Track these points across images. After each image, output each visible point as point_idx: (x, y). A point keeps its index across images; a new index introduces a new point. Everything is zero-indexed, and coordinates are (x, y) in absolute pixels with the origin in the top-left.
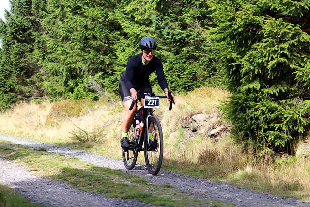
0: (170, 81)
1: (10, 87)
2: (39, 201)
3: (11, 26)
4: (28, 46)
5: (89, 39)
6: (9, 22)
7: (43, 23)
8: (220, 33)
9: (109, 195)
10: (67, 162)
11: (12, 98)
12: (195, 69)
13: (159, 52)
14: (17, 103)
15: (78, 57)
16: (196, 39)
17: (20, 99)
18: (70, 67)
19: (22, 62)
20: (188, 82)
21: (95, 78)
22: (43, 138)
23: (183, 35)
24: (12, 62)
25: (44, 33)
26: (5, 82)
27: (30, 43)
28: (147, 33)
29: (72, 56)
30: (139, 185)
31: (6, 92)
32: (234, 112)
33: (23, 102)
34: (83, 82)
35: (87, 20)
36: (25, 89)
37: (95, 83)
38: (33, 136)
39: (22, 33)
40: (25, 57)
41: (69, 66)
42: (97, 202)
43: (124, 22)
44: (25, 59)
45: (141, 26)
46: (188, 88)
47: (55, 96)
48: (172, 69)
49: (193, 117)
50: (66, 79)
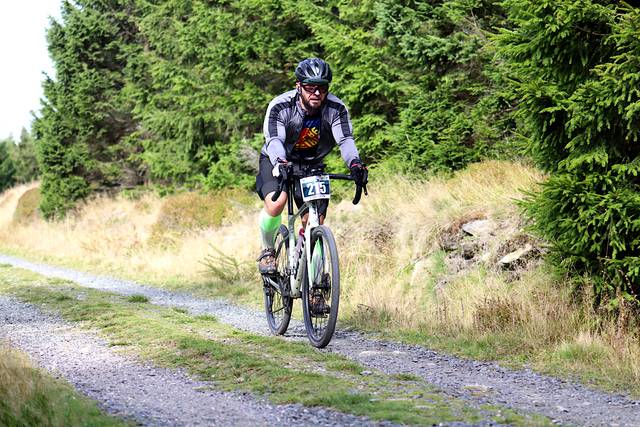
0: (416, 148)
1: (73, 164)
2: (126, 412)
3: (75, 33)
4: (112, 76)
5: (240, 59)
6: (70, 24)
7: (143, 25)
8: (520, 42)
9: (277, 397)
10: (191, 326)
11: (78, 188)
12: (470, 122)
13: (392, 85)
14: (88, 199)
15: (218, 97)
16: (471, 55)
17: (96, 190)
18: (202, 120)
19: (98, 110)
20: (455, 151)
21: (255, 144)
22: (141, 275)
23: (443, 48)
24: (77, 110)
25: (146, 48)
26: (62, 154)
27: (116, 70)
28: (367, 43)
29: (206, 96)
30: (345, 377)
31: (65, 175)
32: (554, 214)
33: (101, 197)
34: (229, 153)
35: (236, 18)
36: (106, 167)
38: (121, 269)
39: (98, 47)
40: (105, 100)
41: (198, 117)
42: (251, 414)
43: (316, 21)
44: (106, 104)
45: (354, 29)
46: (454, 164)
47: (169, 183)
48: (420, 121)
49: (466, 228)
50: (192, 146)
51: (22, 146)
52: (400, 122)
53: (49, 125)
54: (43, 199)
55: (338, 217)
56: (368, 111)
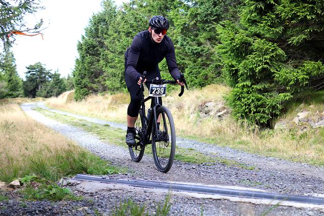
1: (84, 84)
2: (108, 159)
3: (85, 45)
4: (96, 58)
6: (84, 42)
7: (106, 42)
8: (224, 48)
11: (86, 92)
12: (207, 73)
13: (183, 61)
14: (89, 95)
16: (207, 52)
17: (91, 93)
19: (92, 68)
20: (202, 81)
22: (107, 118)
23: (199, 50)
24: (86, 68)
25: (107, 49)
26: (81, 82)
27: (98, 56)
31: (82, 88)
32: (234, 101)
33: (93, 95)
36: (94, 86)
38: (100, 116)
39: (92, 49)
40: (94, 65)
44: (94, 67)
46: (202, 85)
47: (113, 91)
48: (191, 72)
49: (206, 104)
50: (121, 79)
51: (68, 79)
53: (77, 73)
54: (75, 95)
55: (166, 101)
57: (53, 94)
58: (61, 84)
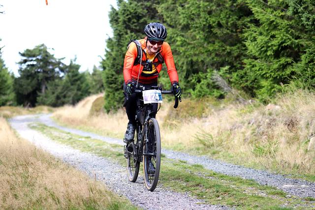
3: (124, 14)
5: (213, 27)
6: (121, 9)
7: (160, 9)
10: (190, 170)
13: (297, 41)
15: (201, 48)
18: (192, 60)
21: (221, 73)
26: (116, 79)
28: (283, 18)
29: (194, 47)
30: (277, 198)
31: (117, 90)
34: (206, 78)
35: (211, 5)
37: (220, 79)
39: (135, 21)
41: (189, 59)
43: (255, 6)
45: (276, 11)
48: (312, 61)
50: (186, 74)
51: (94, 74)
52: (301, 61)
53: (109, 63)
54: (105, 103)
55: (267, 113)
56: (283, 56)
57: (67, 99)
58: (82, 83)
